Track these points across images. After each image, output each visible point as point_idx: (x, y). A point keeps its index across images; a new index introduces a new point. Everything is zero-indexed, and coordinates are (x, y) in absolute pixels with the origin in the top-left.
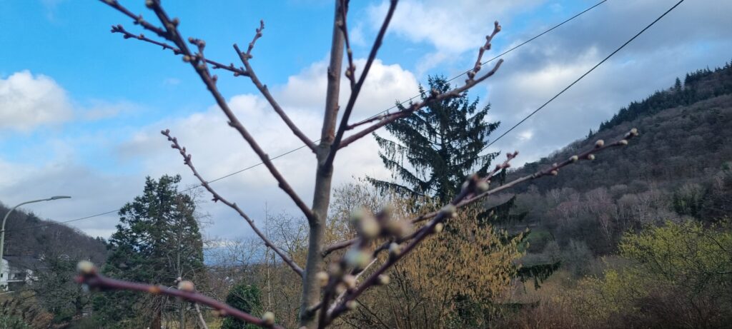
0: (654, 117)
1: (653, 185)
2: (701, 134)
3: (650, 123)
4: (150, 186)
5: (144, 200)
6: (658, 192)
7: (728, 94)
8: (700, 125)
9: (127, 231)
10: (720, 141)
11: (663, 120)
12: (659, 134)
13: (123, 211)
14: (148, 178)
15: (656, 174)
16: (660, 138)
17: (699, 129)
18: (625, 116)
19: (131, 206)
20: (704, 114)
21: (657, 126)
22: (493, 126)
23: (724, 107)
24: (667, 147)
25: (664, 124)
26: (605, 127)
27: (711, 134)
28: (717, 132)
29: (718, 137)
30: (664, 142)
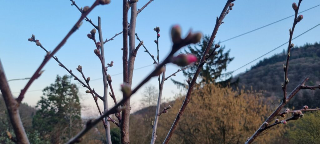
0: (274, 65)
1: (273, 93)
2: (293, 73)
3: (272, 67)
4: (58, 79)
5: (55, 86)
6: (275, 97)
7: (304, 57)
8: (293, 69)
9: (46, 100)
10: (301, 77)
11: (277, 66)
12: (276, 72)
13: (45, 90)
14: (58, 75)
15: (274, 89)
16: (276, 74)
17: (292, 71)
18: (261, 64)
19: (49, 88)
20: (294, 65)
21: (275, 69)
22: (231, 60)
23: (303, 63)
24: (279, 78)
25: (278, 68)
26: (253, 68)
27: (297, 74)
28: (299, 73)
29: (300, 75)
30: (277, 76)
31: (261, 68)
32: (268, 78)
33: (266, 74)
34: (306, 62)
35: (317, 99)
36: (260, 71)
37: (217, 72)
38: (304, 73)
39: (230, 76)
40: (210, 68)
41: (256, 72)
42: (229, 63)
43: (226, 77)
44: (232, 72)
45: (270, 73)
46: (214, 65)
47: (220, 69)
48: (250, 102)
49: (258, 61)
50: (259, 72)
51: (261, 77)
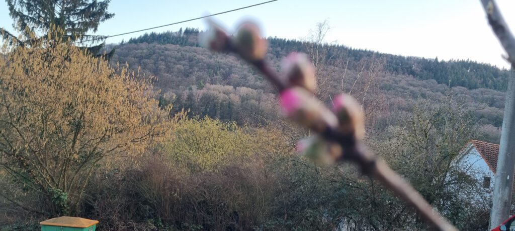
0: (163, 46)
2: (183, 66)
3: (159, 49)
8: (184, 60)
10: (191, 73)
11: (166, 50)
12: (162, 57)
16: (162, 60)
17: (183, 62)
18: (145, 39)
20: (188, 54)
21: (163, 52)
22: (108, 16)
23: (198, 54)
24: (164, 67)
25: (167, 52)
26: (132, 41)
27: (188, 67)
28: (191, 67)
29: (191, 70)
30: (163, 63)
31: (144, 45)
32: (150, 62)
33: (148, 56)
34: (202, 55)
35: (202, 106)
36: (142, 49)
37: (80, 30)
38: (196, 69)
39: (100, 42)
40: (68, 18)
41: (136, 49)
42: (103, 20)
43: (93, 43)
44: (106, 37)
45: (154, 56)
46: (76, 17)
47: (86, 26)
48: (131, 90)
49: (142, 34)
50: (139, 51)
51: (140, 59)
